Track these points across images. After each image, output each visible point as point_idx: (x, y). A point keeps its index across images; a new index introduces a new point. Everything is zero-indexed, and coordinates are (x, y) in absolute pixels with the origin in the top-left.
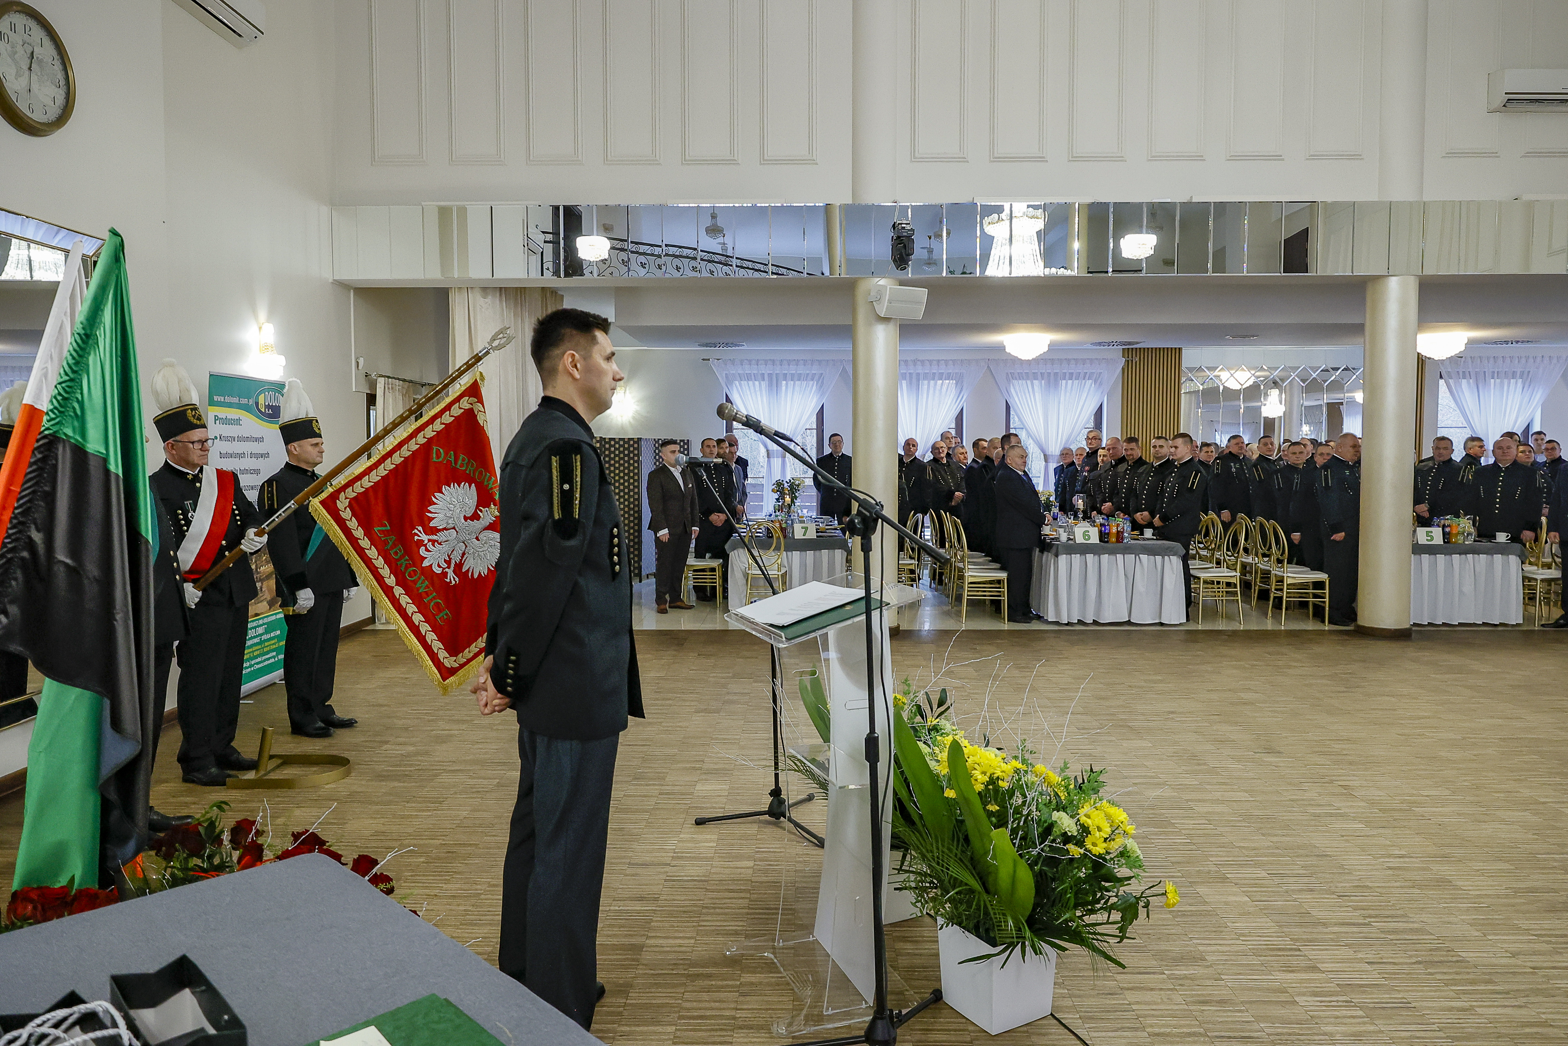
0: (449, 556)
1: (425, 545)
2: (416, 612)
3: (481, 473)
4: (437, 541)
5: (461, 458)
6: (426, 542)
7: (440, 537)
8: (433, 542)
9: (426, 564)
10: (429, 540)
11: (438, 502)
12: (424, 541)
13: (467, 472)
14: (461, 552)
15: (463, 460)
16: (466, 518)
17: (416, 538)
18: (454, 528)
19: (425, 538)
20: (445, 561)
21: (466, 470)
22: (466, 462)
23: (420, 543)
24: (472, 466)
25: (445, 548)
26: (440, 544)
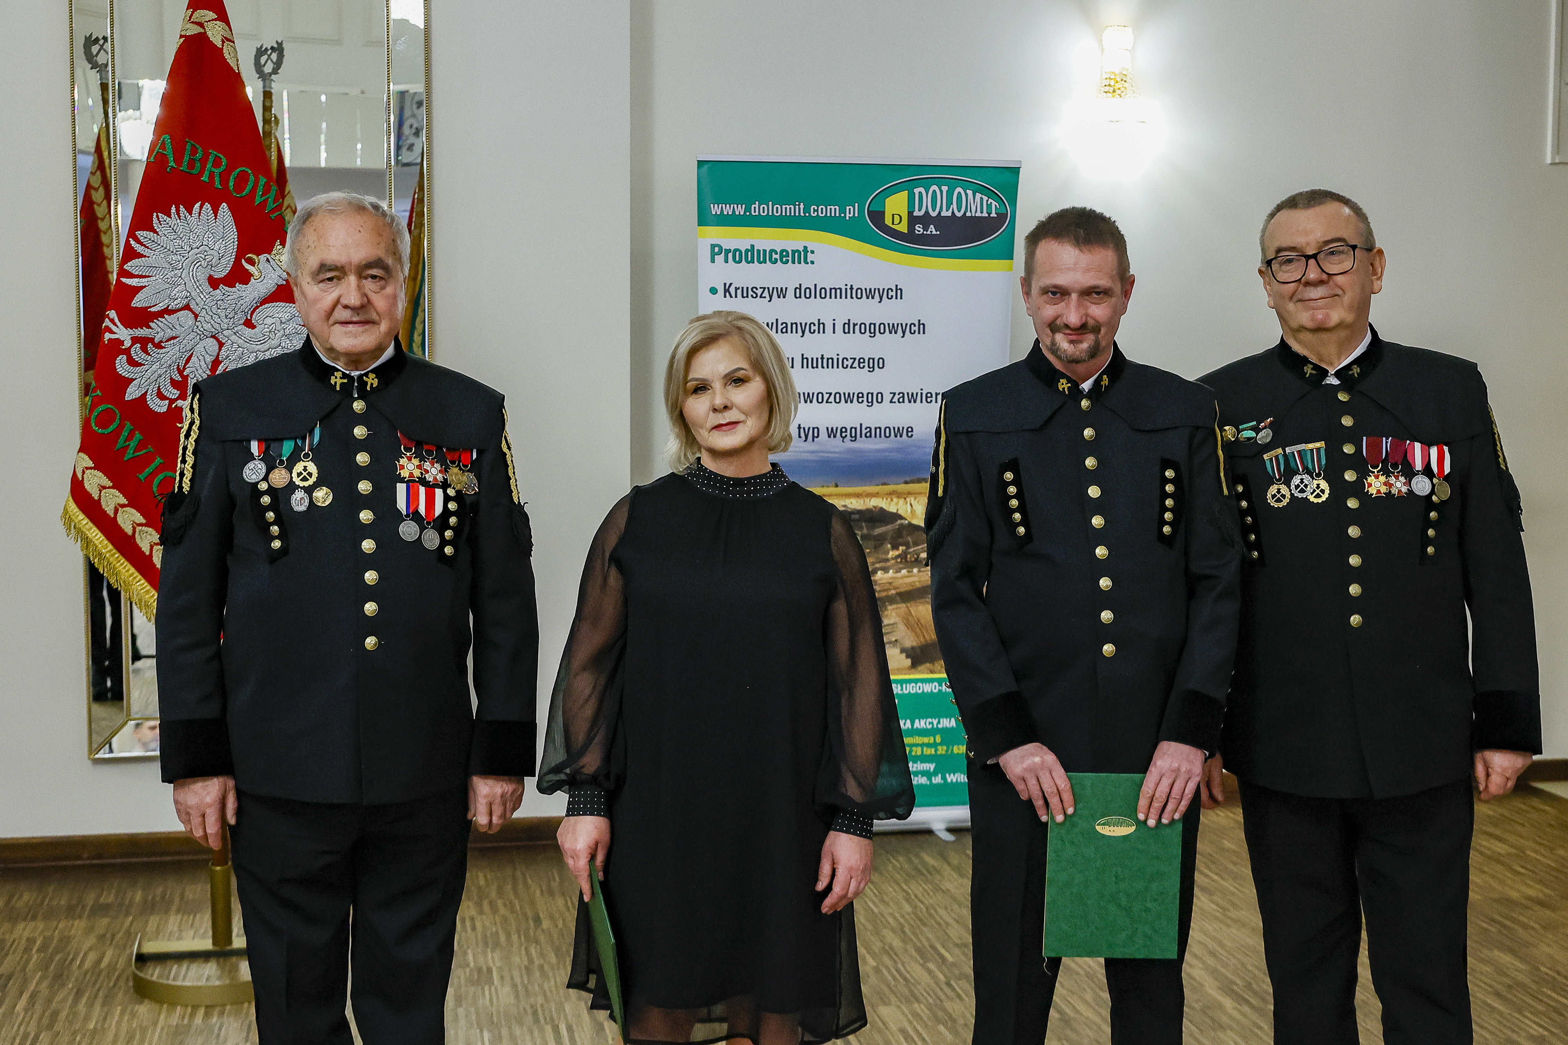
0: (181, 372)
1: (127, 352)
2: (123, 506)
3: (242, 179)
4: (152, 340)
5: (188, 147)
6: (127, 344)
7: (158, 330)
8: (144, 342)
9: (132, 393)
10: (135, 340)
11: (146, 252)
12: (122, 343)
13: (205, 178)
14: (209, 359)
15: (194, 151)
16: (214, 283)
17: (107, 336)
18: (187, 307)
19: (123, 334)
20: (174, 383)
21: (201, 173)
22: (199, 155)
23: (116, 346)
24: (217, 163)
25: (171, 354)
26: (159, 346)
